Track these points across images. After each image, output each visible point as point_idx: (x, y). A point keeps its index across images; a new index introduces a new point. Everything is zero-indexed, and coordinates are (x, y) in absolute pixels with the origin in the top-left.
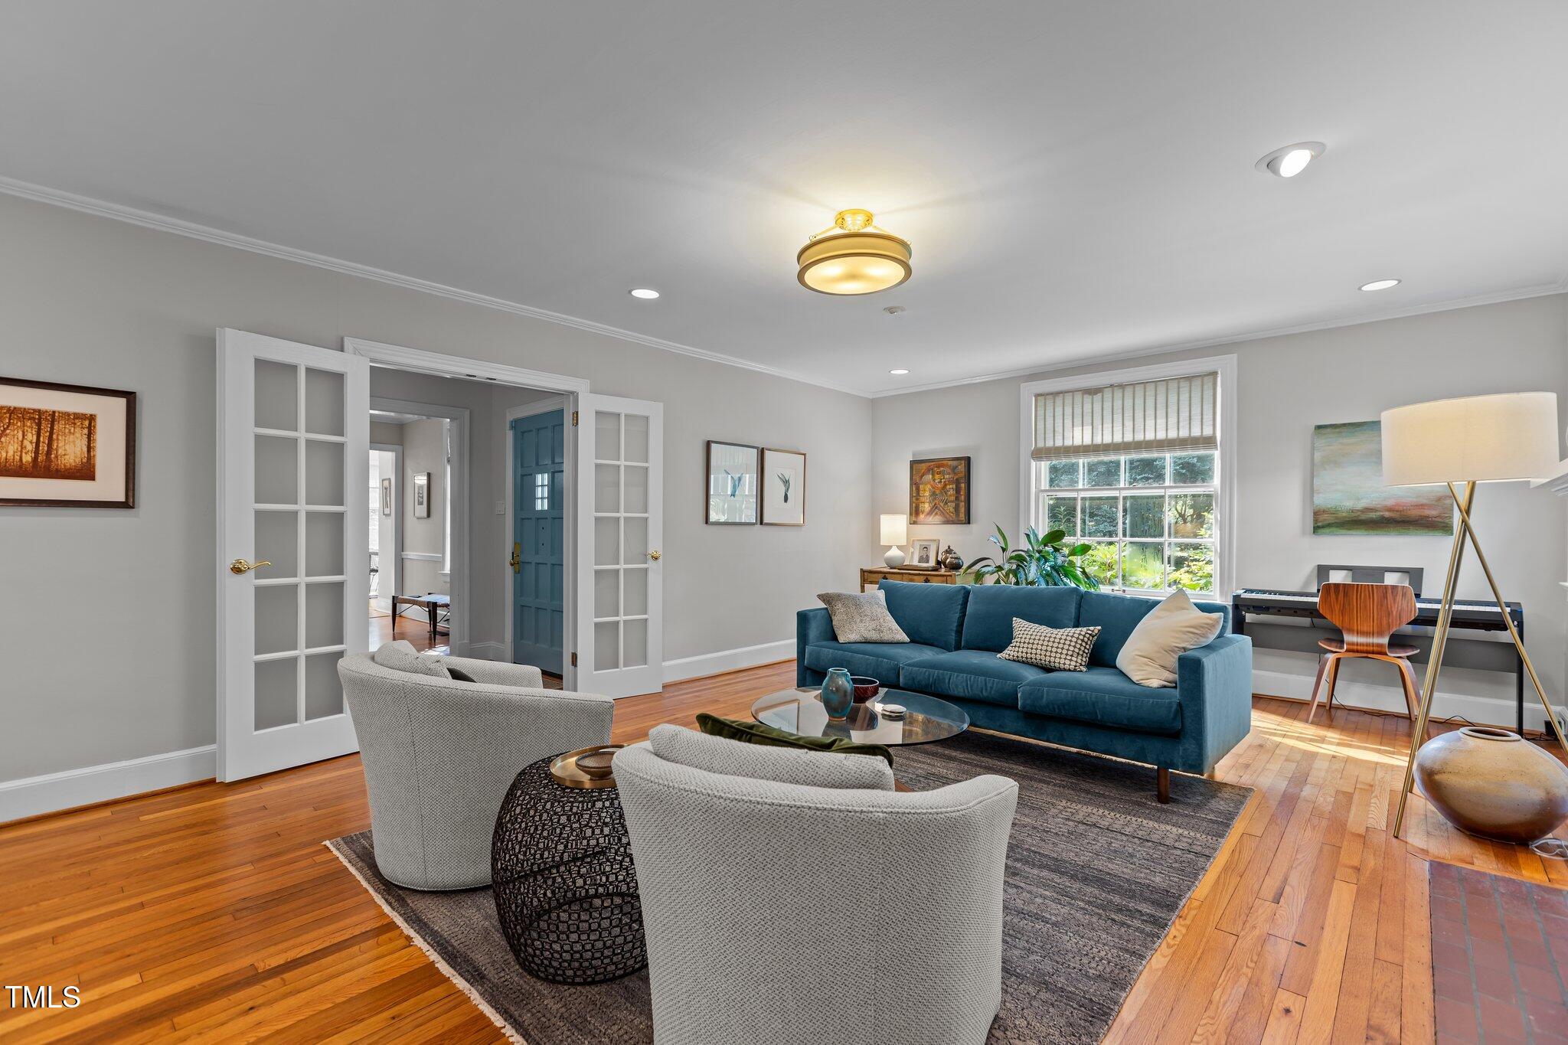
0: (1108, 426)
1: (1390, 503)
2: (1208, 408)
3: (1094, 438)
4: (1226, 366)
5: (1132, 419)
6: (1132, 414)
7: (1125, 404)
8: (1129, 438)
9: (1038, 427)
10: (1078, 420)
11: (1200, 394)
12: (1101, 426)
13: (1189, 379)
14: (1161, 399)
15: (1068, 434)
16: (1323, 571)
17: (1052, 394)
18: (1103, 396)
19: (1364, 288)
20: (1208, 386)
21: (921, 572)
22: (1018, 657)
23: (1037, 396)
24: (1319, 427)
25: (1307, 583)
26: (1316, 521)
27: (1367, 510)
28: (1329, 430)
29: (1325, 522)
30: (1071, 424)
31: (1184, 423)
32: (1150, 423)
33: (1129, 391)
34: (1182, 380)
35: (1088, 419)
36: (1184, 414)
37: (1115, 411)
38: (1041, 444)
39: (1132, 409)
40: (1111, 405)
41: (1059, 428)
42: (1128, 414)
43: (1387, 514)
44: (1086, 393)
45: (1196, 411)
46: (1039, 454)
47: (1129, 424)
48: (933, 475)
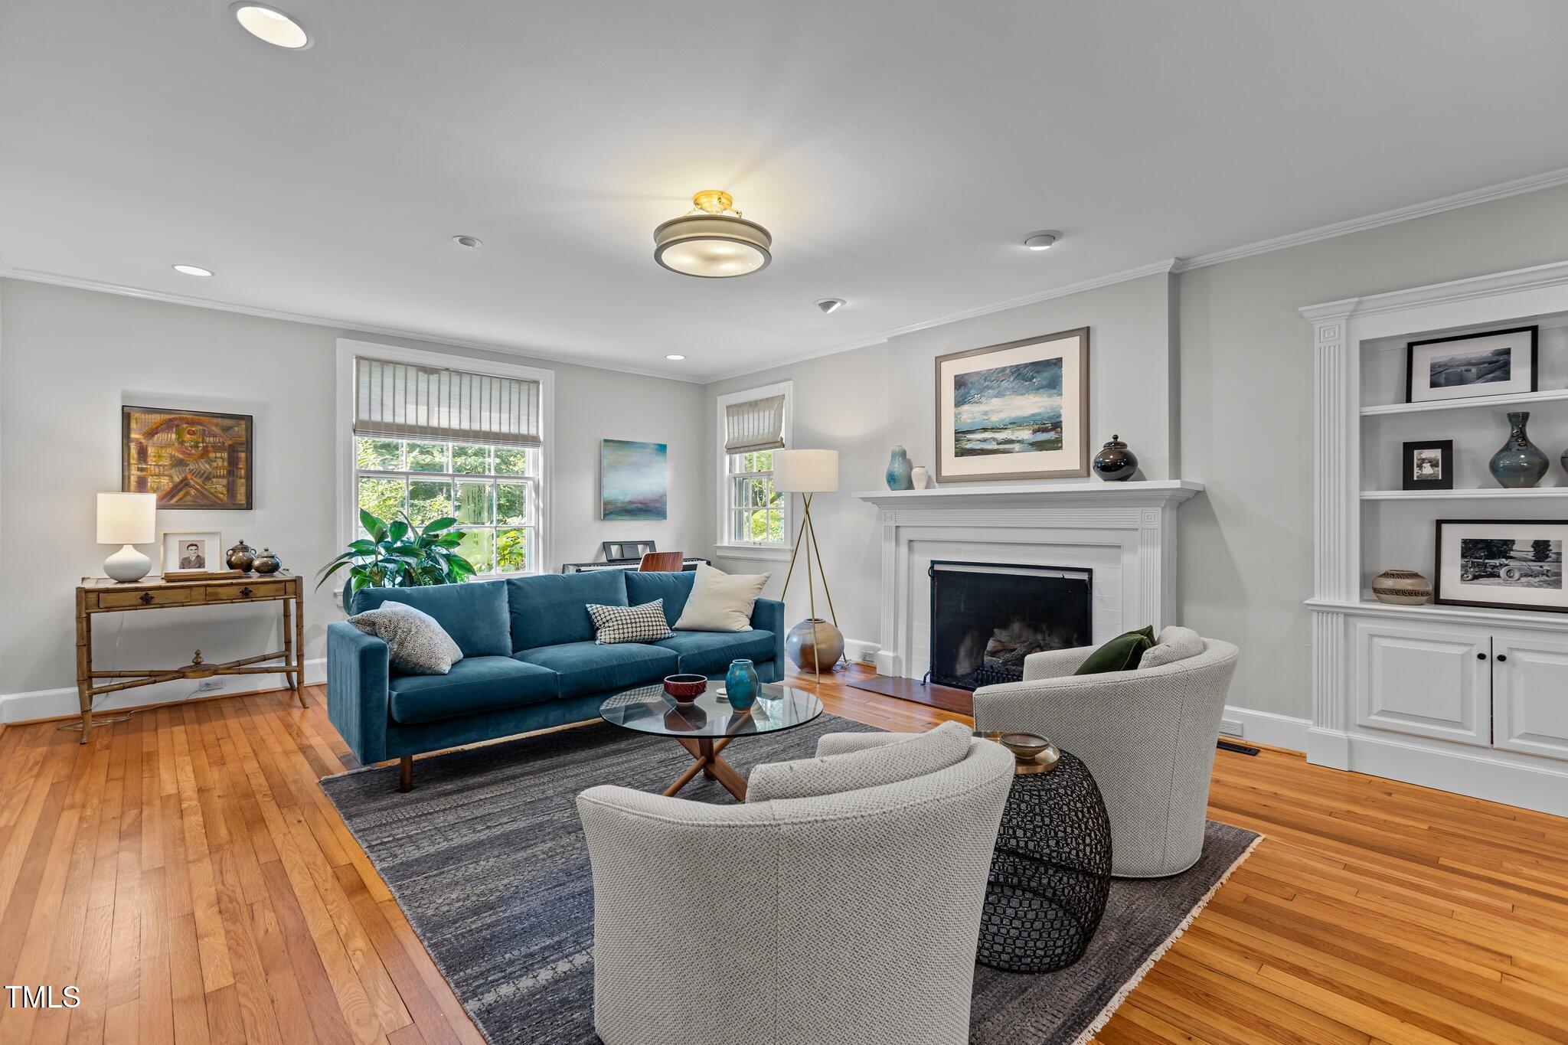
0: (444, 410)
1: (641, 498)
2: (533, 410)
3: (430, 420)
4: (546, 378)
5: (469, 408)
6: (469, 403)
7: (463, 392)
8: (465, 426)
9: (360, 395)
10: (411, 398)
11: (527, 398)
12: (437, 409)
13: (519, 382)
14: (496, 394)
15: (400, 411)
16: (606, 546)
17: (379, 361)
18: (439, 377)
19: (668, 357)
20: (533, 392)
21: (234, 581)
22: (624, 638)
23: (359, 358)
24: (606, 441)
25: (598, 556)
26: (605, 510)
27: (631, 502)
28: (611, 444)
29: (611, 511)
30: (403, 400)
31: (514, 420)
32: (485, 414)
33: (466, 380)
34: (513, 382)
35: (423, 398)
36: (515, 412)
37: (452, 396)
38: (364, 416)
39: (469, 397)
40: (448, 388)
41: (388, 401)
42: (465, 402)
43: (640, 506)
44: (420, 371)
45: (524, 411)
46: (362, 428)
47: (465, 412)
48: (178, 434)
